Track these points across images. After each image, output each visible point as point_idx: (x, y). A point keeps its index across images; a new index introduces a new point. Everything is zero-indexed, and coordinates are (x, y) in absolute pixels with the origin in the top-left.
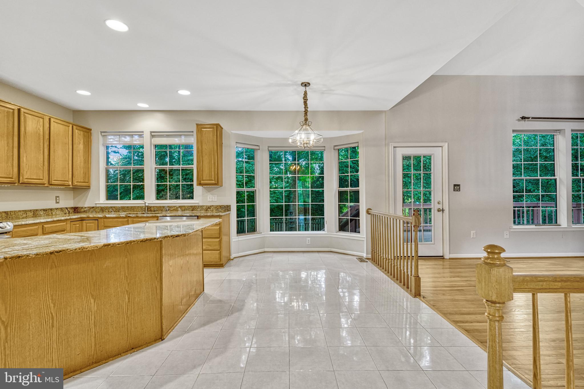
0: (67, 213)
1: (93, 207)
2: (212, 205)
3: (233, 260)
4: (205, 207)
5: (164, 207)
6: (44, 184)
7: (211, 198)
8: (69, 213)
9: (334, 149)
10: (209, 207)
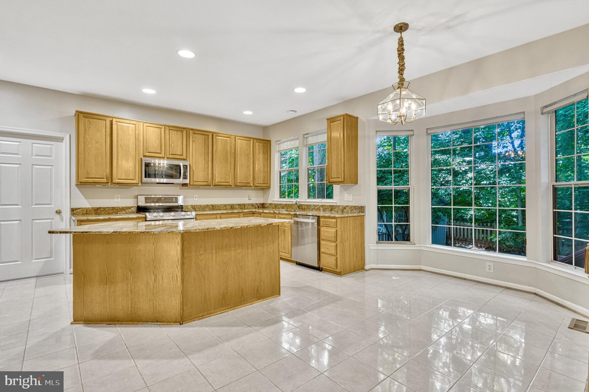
0: (257, 207)
1: (271, 204)
2: (347, 205)
3: (366, 270)
4: (341, 208)
5: (311, 205)
6: (232, 186)
7: (347, 197)
8: (258, 208)
9: (542, 114)
10: (345, 208)
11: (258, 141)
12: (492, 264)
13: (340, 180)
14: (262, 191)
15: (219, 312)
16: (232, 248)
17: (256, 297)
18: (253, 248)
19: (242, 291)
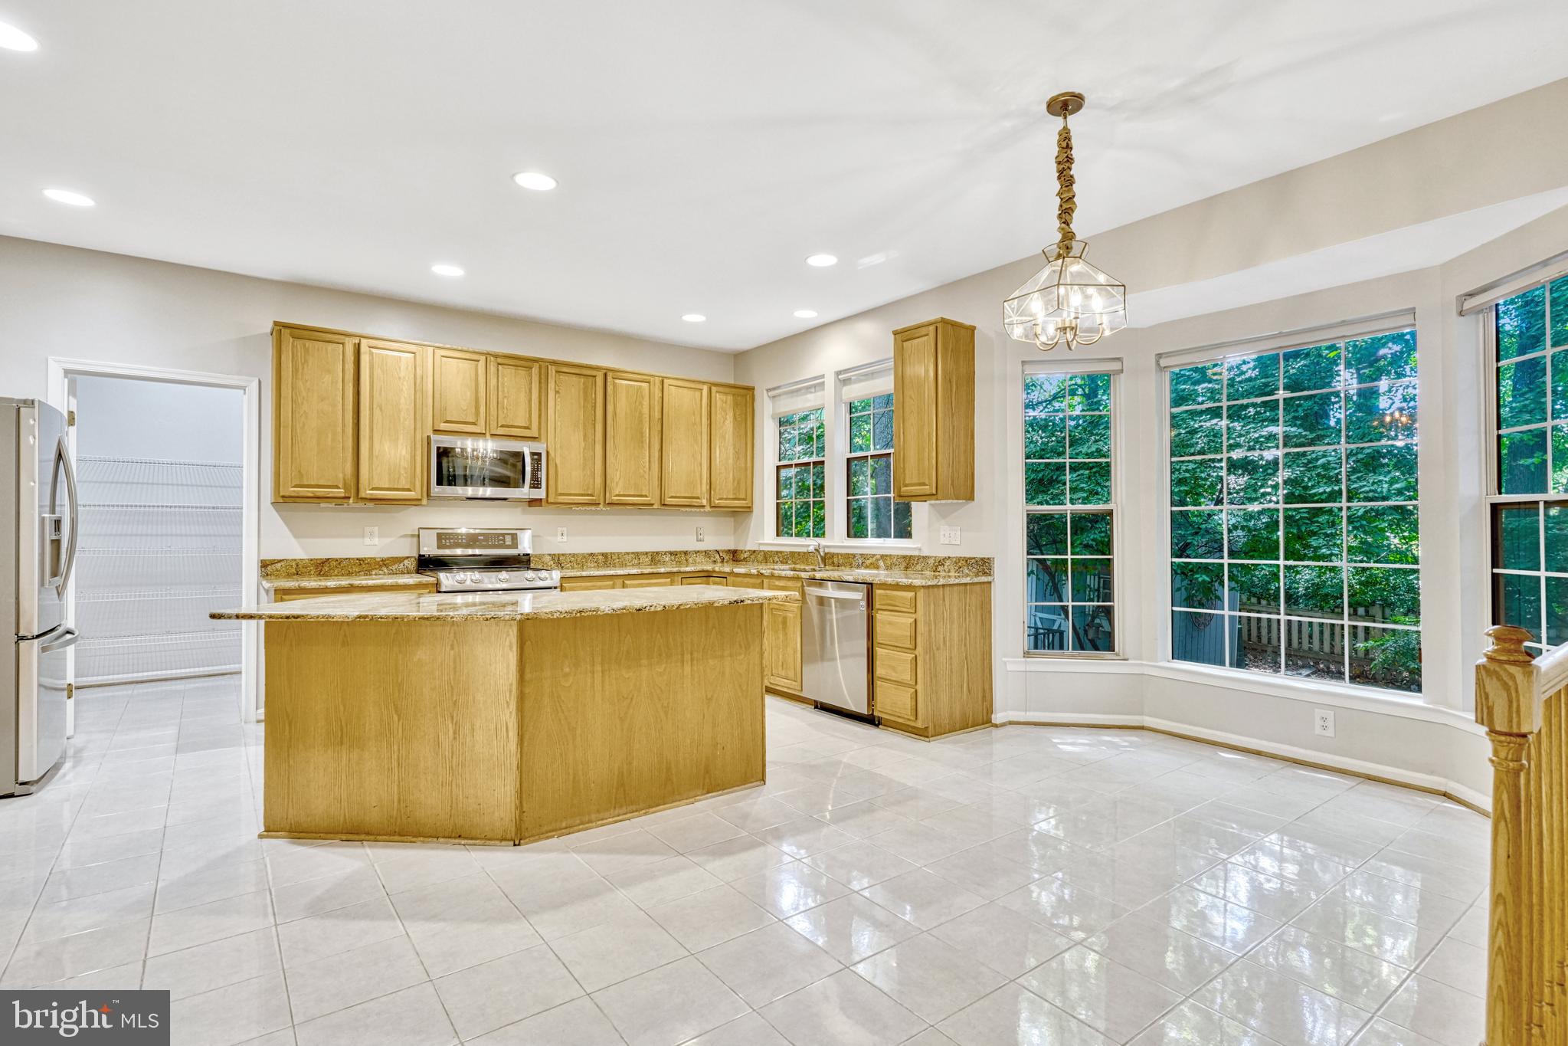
0: (719, 560)
1: (754, 551)
2: (947, 556)
3: (996, 726)
4: (931, 561)
5: (854, 556)
6: (652, 505)
7: (947, 535)
8: (722, 562)
9: (1461, 314)
10: (941, 562)
11: (721, 389)
12: (1330, 714)
13: (926, 489)
14: (732, 519)
15: (611, 820)
16: (644, 662)
17: (703, 785)
18: (695, 662)
19: (668, 769)
